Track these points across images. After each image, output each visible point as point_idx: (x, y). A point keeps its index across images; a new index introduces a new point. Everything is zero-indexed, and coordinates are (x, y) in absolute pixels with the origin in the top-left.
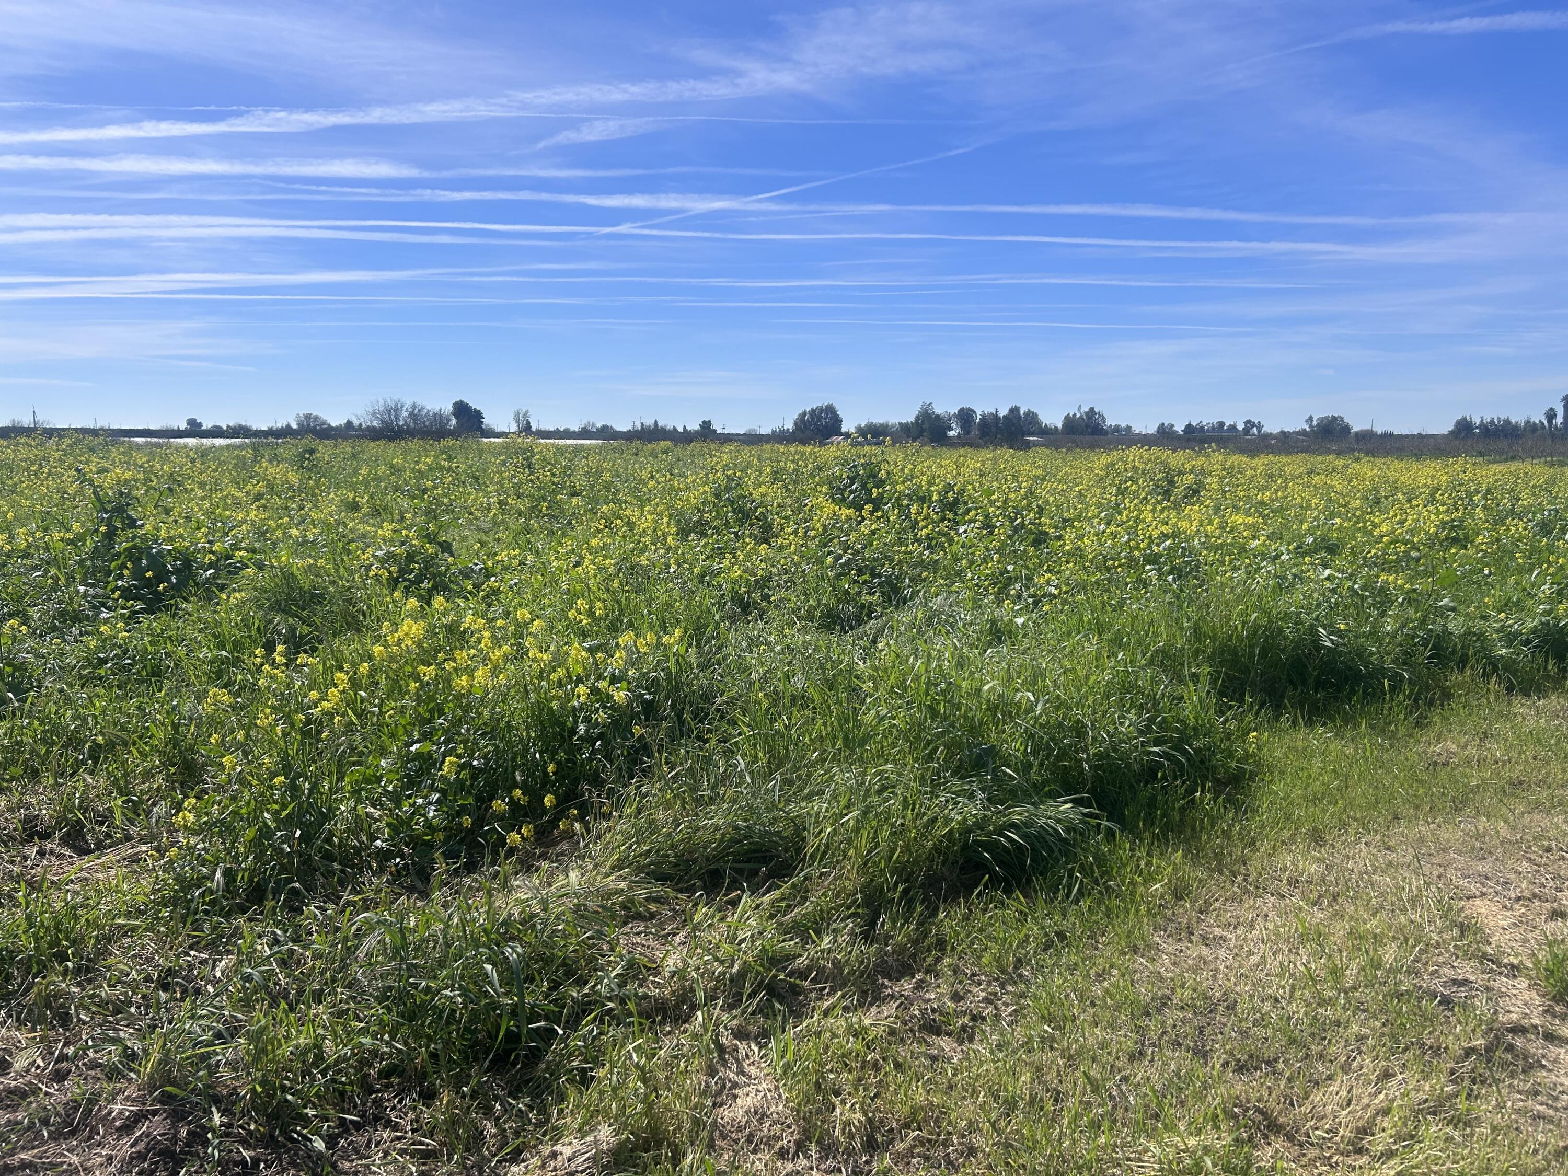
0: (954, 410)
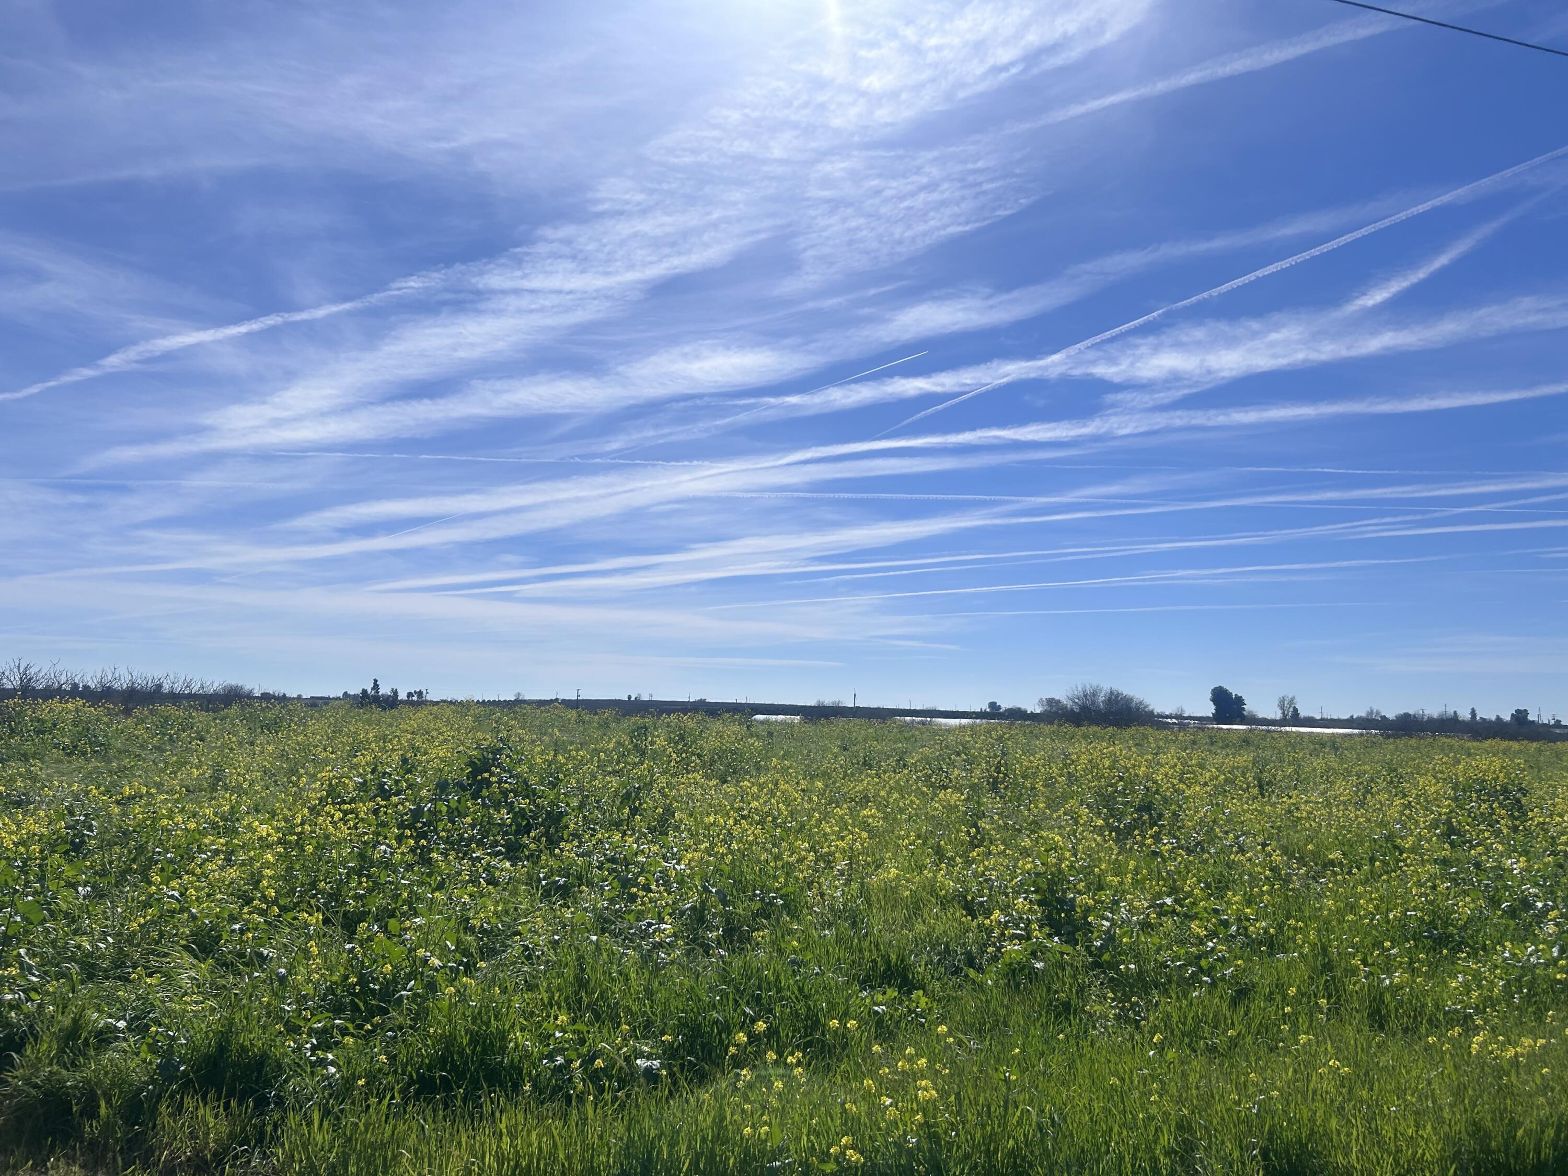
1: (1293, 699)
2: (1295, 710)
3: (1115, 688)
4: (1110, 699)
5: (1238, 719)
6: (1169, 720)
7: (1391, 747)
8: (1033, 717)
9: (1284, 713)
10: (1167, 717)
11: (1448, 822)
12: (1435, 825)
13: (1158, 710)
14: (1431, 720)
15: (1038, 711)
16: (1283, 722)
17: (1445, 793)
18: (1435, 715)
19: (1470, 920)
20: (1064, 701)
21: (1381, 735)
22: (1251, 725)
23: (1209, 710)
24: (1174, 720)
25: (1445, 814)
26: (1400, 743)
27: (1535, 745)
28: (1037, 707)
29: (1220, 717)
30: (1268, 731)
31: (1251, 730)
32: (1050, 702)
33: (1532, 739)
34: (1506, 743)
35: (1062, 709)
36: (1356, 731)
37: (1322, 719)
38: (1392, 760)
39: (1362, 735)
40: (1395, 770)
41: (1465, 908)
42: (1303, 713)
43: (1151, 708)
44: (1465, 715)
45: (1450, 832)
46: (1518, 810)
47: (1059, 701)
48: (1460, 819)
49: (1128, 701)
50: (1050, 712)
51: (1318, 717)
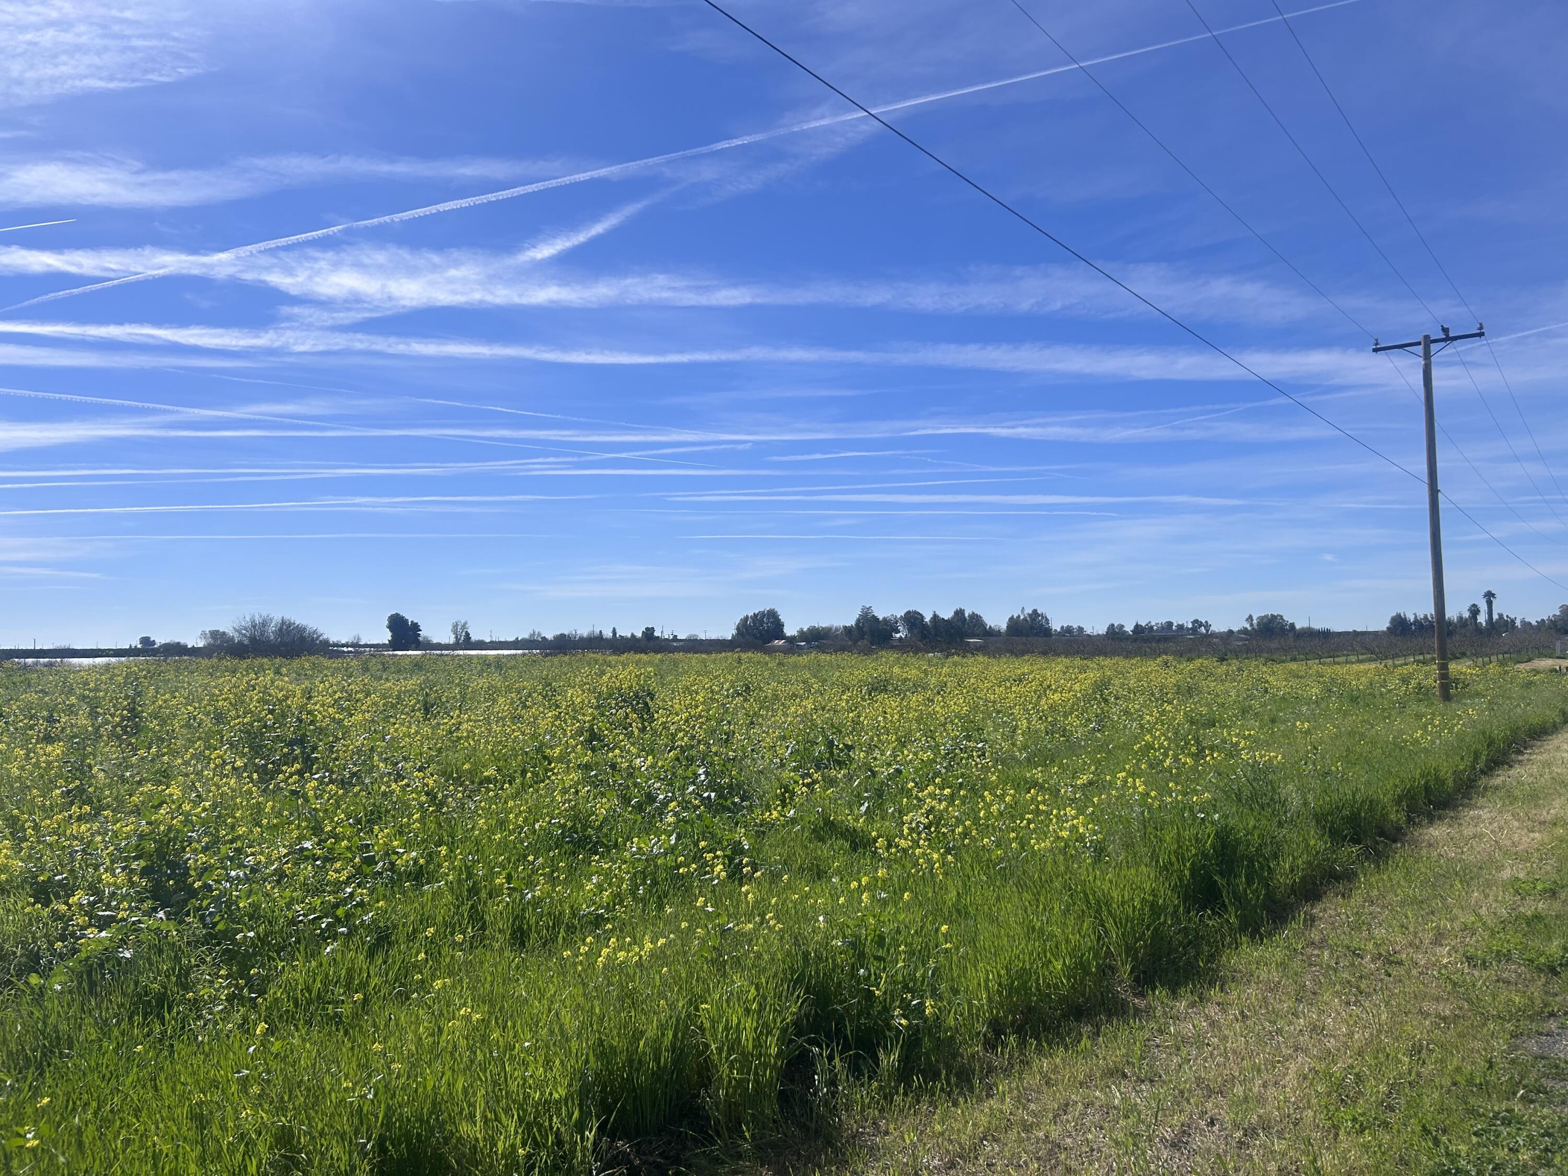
0: (900, 613)
1: (465, 623)
2: (467, 634)
3: (287, 617)
4: (281, 629)
5: (413, 645)
6: (345, 649)
7: (549, 664)
8: (194, 652)
9: (456, 637)
10: (343, 646)
11: (591, 729)
12: (580, 732)
13: (333, 639)
14: (582, 639)
15: (201, 645)
16: (456, 646)
17: (589, 702)
18: (585, 635)
19: (606, 819)
20: (230, 632)
21: (541, 654)
22: (425, 650)
23: (385, 637)
24: (350, 649)
25: (589, 721)
26: (556, 660)
27: (659, 656)
28: (199, 640)
29: (396, 644)
30: (442, 655)
31: (423, 656)
32: (215, 634)
33: (657, 651)
34: (638, 656)
35: (227, 642)
36: (520, 652)
37: (491, 642)
38: (547, 676)
39: (524, 655)
40: (550, 684)
41: (602, 808)
42: (474, 637)
43: (325, 637)
44: (608, 634)
45: (593, 738)
46: (646, 714)
47: (224, 633)
48: (601, 725)
49: (301, 630)
50: (214, 645)
51: (488, 640)
